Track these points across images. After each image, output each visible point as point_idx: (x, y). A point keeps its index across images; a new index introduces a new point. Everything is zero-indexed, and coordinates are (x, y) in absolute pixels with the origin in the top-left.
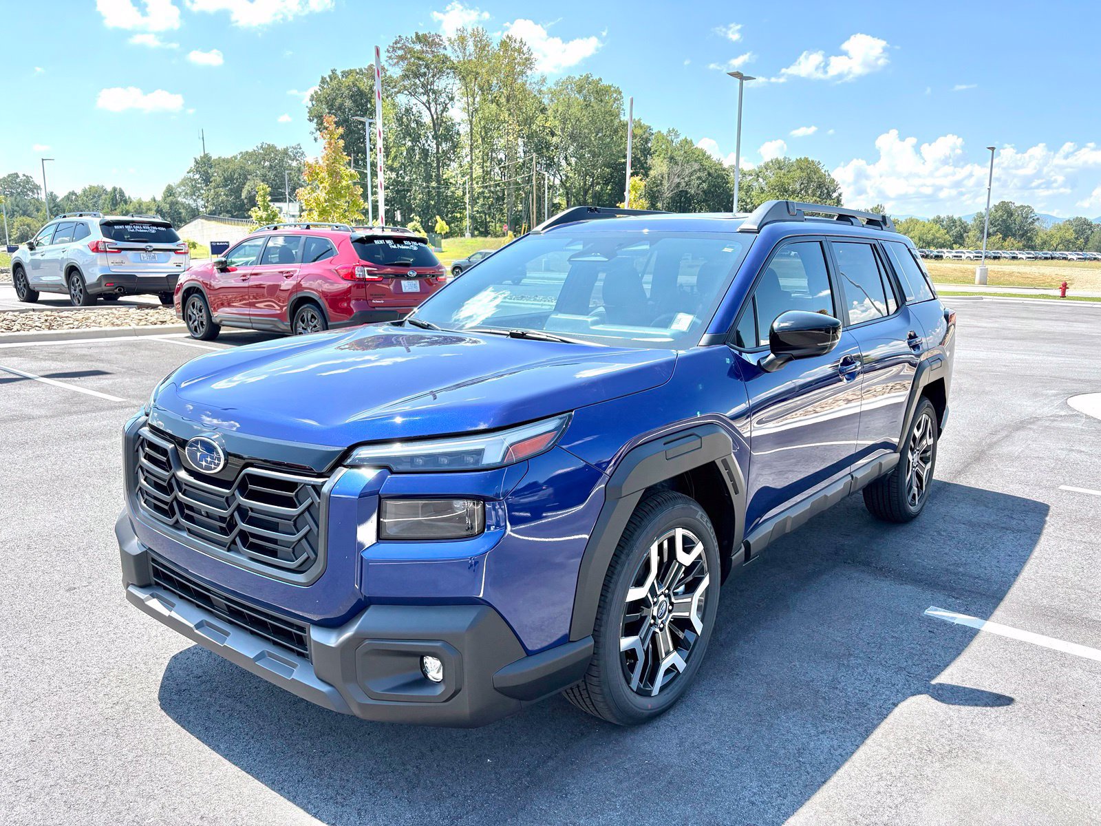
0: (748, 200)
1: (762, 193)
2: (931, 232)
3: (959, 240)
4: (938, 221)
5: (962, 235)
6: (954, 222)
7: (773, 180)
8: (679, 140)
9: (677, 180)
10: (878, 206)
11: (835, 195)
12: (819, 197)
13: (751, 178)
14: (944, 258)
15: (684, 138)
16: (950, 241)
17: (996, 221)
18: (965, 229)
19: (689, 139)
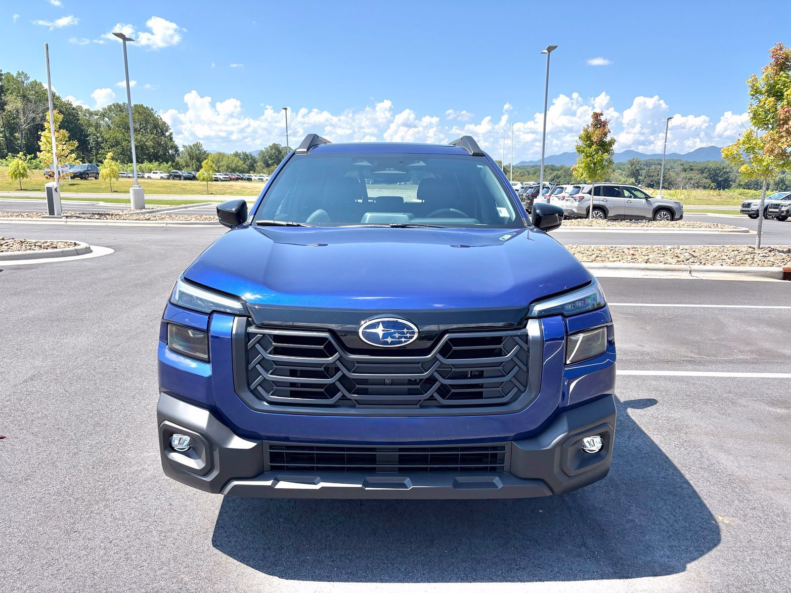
0: (98, 135)
1: (110, 129)
2: (234, 162)
3: (252, 168)
4: (236, 155)
5: (253, 165)
6: (247, 156)
7: (117, 119)
8: (29, 81)
9: (32, 115)
10: (197, 143)
11: (167, 134)
12: (156, 135)
13: (97, 117)
14: (253, 179)
15: (34, 80)
16: (246, 168)
17: (272, 156)
18: (254, 161)
19: (38, 81)
